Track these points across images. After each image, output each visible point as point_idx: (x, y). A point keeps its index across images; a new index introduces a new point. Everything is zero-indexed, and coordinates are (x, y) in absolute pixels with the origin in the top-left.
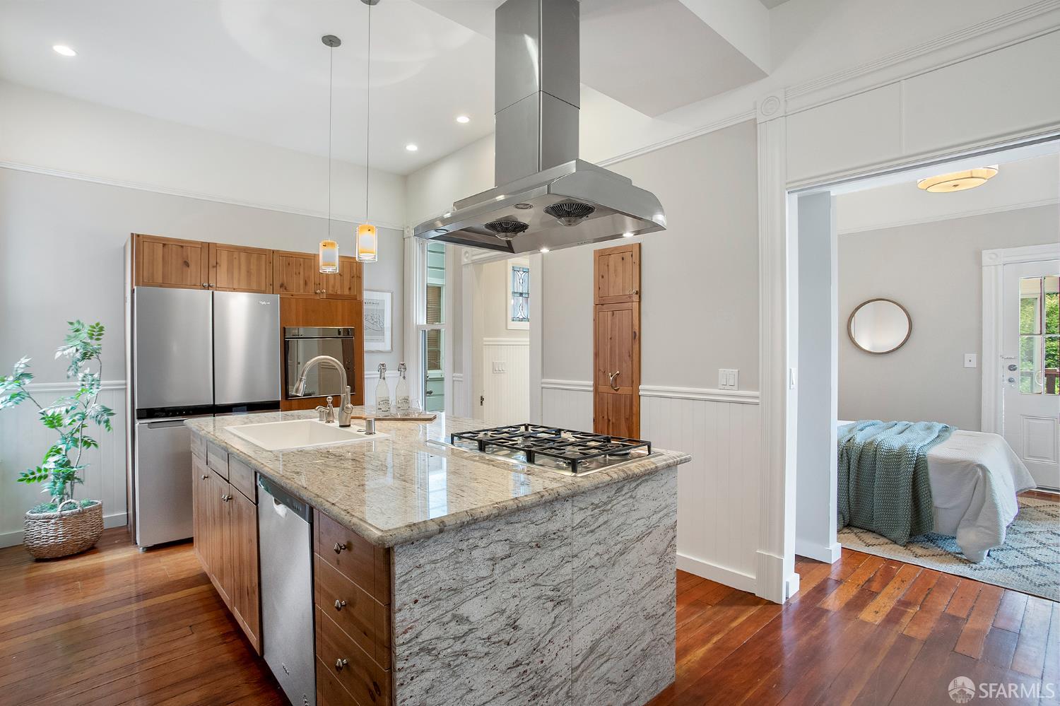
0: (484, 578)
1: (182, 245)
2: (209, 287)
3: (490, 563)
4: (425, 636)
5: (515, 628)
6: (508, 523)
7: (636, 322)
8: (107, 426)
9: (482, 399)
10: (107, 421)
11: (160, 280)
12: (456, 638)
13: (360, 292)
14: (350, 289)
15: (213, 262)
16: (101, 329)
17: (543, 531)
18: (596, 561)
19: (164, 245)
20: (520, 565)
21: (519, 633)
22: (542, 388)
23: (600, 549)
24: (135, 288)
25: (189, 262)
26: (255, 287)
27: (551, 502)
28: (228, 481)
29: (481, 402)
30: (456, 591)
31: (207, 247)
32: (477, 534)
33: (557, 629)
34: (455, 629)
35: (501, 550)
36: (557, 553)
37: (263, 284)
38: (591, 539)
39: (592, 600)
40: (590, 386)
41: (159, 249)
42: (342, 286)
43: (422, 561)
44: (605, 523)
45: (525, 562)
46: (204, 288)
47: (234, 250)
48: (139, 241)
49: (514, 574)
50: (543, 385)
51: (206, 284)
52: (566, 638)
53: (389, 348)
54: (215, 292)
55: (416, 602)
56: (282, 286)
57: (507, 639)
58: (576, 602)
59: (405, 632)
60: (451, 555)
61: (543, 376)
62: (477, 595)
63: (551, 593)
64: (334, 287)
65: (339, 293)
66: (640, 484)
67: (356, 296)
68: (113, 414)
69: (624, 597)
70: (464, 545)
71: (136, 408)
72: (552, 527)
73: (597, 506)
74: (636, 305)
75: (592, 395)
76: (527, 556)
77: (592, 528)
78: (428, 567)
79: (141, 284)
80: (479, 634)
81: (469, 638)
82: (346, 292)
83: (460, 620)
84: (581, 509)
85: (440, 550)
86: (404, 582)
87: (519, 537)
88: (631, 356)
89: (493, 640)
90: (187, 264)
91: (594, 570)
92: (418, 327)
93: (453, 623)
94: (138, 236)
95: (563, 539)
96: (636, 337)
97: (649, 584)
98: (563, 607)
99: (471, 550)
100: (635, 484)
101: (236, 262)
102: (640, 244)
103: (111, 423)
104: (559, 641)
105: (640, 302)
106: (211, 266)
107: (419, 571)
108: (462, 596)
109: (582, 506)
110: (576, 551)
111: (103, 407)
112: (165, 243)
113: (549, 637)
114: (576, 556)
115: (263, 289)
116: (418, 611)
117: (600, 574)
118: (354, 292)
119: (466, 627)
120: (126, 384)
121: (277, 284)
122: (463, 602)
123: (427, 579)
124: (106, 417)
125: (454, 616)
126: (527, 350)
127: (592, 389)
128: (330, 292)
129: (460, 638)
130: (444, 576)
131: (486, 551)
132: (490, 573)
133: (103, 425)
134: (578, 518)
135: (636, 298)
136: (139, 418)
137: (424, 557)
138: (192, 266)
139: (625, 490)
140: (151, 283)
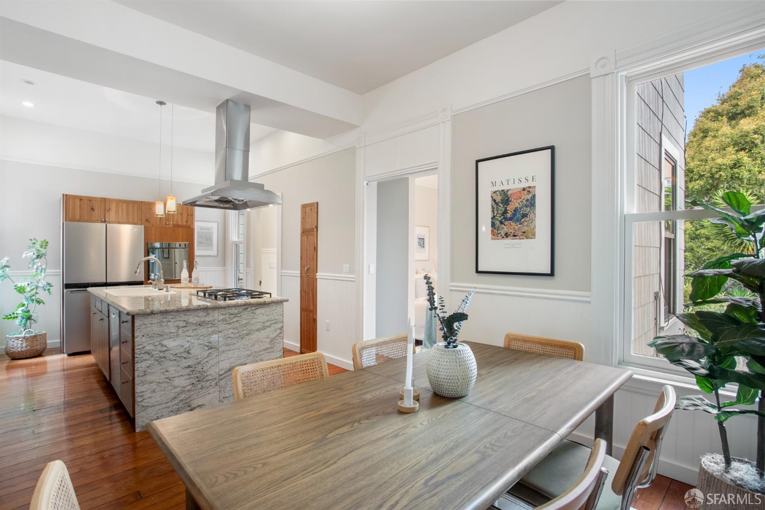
0: (173, 333)
1: (90, 199)
2: (105, 221)
3: (177, 328)
4: (147, 348)
5: (189, 353)
6: (185, 315)
7: (316, 242)
8: (49, 292)
9: (261, 282)
10: (49, 290)
11: (78, 218)
12: (161, 352)
13: (193, 223)
14: (187, 222)
15: (107, 208)
16: (47, 243)
17: (202, 320)
18: (232, 335)
19: (80, 200)
20: (191, 331)
21: (190, 356)
22: (282, 275)
23: (234, 331)
24: (64, 222)
25: (95, 209)
26: (131, 221)
27: (206, 309)
28: (101, 312)
29: (260, 284)
30: (161, 335)
31: (104, 200)
32: (171, 317)
33: (210, 358)
34: (159, 348)
35: (181, 324)
36: (210, 329)
37: (136, 218)
38: (228, 326)
39: (230, 350)
40: (298, 274)
41: (78, 202)
42: (182, 221)
43: (146, 323)
44: (237, 321)
45: (193, 330)
46: (102, 222)
47: (119, 202)
48: (67, 198)
49: (188, 334)
50: (283, 274)
51: (103, 220)
52: (215, 362)
53: (216, 254)
54: (108, 224)
55: (143, 336)
56: (146, 220)
57: (185, 356)
58: (221, 349)
59: (139, 345)
60: (159, 322)
61: (282, 269)
62: (170, 338)
63: (207, 344)
64: (177, 221)
65: (180, 223)
66: (258, 308)
67: (190, 226)
68: (52, 286)
69: (249, 352)
70: (164, 320)
71: (64, 283)
72: (207, 319)
73: (232, 314)
74: (315, 233)
75: (299, 278)
76: (194, 328)
77: (229, 322)
78: (148, 325)
79: (68, 220)
80: (171, 352)
81: (166, 353)
82: (185, 223)
83: (162, 345)
84: (223, 314)
85: (155, 320)
86: (139, 329)
87: (190, 320)
88: (313, 258)
89: (178, 355)
90: (93, 209)
91: (230, 339)
92: (233, 242)
93: (160, 346)
94: (66, 195)
95: (213, 324)
96: (316, 249)
97: (265, 350)
98: (213, 350)
99: (168, 322)
100: (255, 308)
101: (120, 209)
102: (317, 203)
103: (51, 291)
104: (211, 363)
105: (317, 231)
106: (106, 210)
107: (144, 326)
108: (164, 337)
109: (224, 313)
110: (220, 329)
111: (47, 282)
112: (81, 199)
113: (206, 360)
114: (220, 332)
115: (136, 221)
116: (144, 339)
117: (234, 341)
118: (189, 223)
119: (165, 349)
120: (60, 272)
121: (144, 220)
122: (164, 339)
123: (148, 329)
124: (48, 287)
125: (160, 344)
126: (276, 254)
127: (299, 275)
128: (175, 223)
129: (162, 352)
130: (156, 329)
131: (174, 323)
132: (176, 331)
133: (47, 291)
134: (221, 317)
135: (315, 229)
136: (66, 288)
137: (147, 321)
138: (96, 210)
139: (249, 310)
140: (73, 220)
